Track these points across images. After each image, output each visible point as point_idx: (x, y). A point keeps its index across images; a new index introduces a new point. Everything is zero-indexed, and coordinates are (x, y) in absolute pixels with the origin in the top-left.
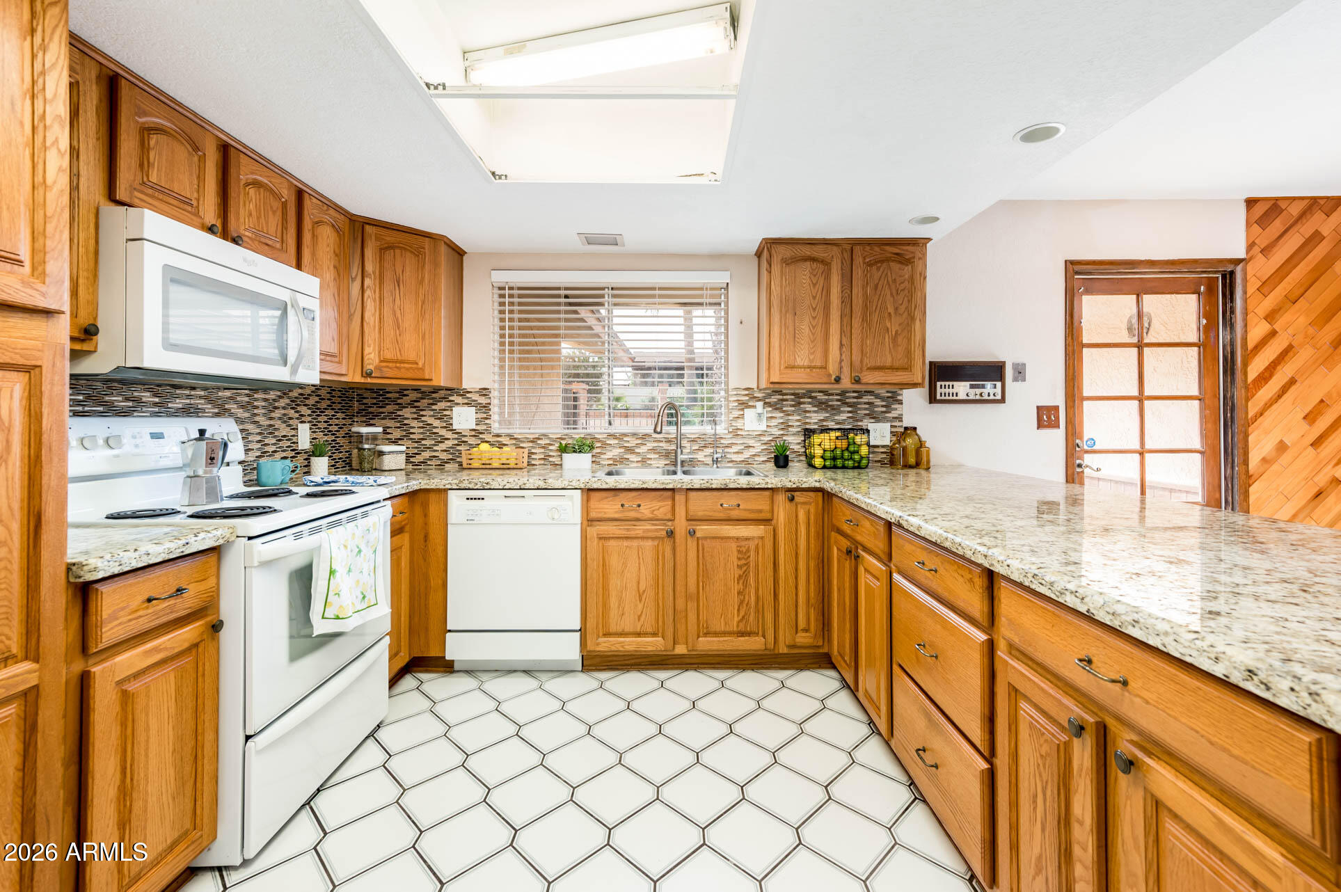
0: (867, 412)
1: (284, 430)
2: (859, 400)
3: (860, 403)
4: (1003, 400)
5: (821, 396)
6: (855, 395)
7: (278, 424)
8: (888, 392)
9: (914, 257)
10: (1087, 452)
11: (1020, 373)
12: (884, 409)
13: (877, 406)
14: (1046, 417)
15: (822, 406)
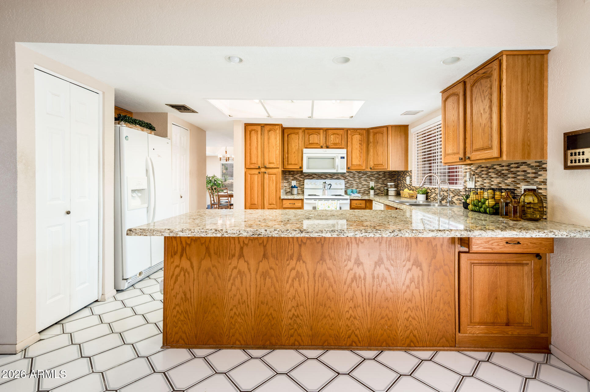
1: (364, 183)
2: (518, 169)
3: (518, 171)
5: (498, 168)
6: (516, 165)
7: (363, 181)
8: (536, 162)
12: (533, 175)
13: (529, 173)
15: (500, 174)
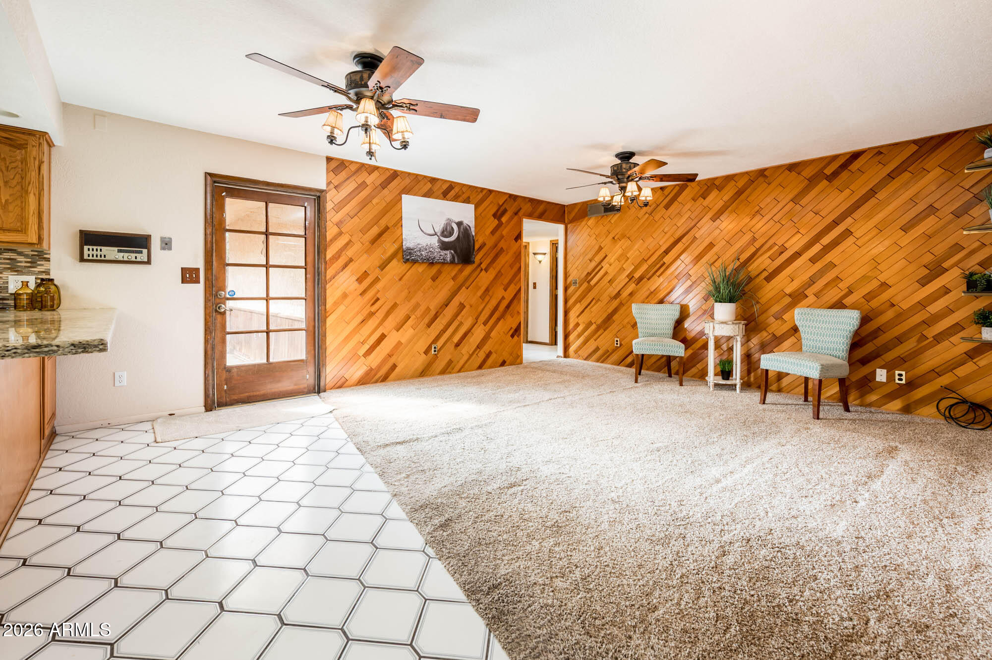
0: (8, 266)
4: (149, 262)
8: (32, 251)
9: (27, 144)
10: (228, 299)
11: (167, 244)
12: (29, 265)
14: (189, 276)
